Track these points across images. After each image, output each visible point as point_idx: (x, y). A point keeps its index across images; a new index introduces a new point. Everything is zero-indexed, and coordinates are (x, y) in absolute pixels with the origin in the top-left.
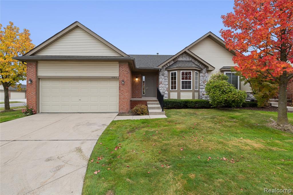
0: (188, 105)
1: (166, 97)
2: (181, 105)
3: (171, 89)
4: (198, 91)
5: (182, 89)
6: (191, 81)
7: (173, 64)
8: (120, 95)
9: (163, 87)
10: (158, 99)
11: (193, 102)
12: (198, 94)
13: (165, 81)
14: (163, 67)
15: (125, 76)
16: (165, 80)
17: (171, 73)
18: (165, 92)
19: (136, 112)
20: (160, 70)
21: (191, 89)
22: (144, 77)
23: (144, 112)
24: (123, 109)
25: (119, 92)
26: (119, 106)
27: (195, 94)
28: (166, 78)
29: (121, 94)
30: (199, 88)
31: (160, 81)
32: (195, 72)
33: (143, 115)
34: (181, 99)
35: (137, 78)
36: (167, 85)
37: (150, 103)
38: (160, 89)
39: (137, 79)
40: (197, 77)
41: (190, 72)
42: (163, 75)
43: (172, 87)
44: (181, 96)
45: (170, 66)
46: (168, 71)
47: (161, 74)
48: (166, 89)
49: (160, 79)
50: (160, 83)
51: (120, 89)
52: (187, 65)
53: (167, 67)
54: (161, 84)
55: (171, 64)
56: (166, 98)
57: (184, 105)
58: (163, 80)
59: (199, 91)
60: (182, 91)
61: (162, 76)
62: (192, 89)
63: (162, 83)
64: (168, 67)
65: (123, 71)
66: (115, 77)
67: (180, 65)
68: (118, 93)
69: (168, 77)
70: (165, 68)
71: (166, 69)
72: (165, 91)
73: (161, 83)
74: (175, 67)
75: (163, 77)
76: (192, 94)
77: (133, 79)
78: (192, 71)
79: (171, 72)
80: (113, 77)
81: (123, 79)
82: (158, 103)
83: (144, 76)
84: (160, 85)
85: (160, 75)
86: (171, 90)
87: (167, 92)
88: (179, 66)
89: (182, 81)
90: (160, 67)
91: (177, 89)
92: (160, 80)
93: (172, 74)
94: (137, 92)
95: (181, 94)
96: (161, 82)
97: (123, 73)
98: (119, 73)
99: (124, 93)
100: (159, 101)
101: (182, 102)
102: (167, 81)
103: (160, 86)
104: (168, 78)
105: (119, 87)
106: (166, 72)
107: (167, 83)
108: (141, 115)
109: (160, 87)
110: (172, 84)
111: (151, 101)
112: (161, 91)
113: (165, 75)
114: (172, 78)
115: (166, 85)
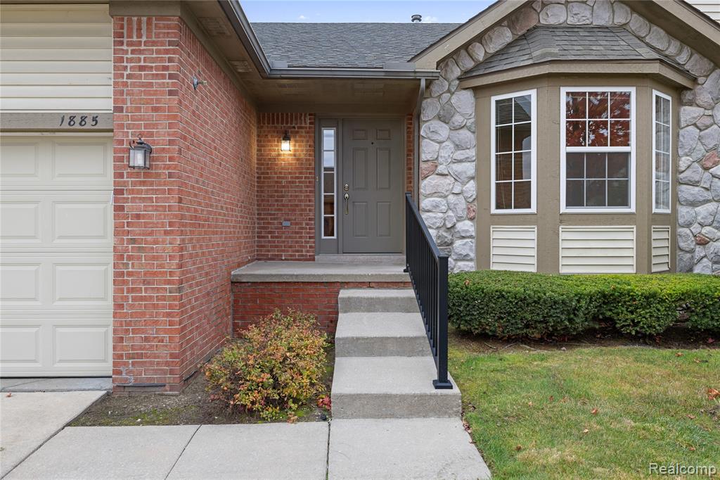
0: (623, 317)
1: (465, 258)
2: (570, 320)
3: (498, 207)
4: (671, 220)
5: (568, 204)
6: (628, 154)
7: (510, 45)
8: (119, 256)
9: (443, 190)
10: (413, 276)
11: (662, 301)
12: (665, 235)
13: (459, 155)
14: (442, 63)
15: (155, 109)
16: (458, 147)
17: (497, 102)
18: (460, 226)
19: (231, 394)
20: (429, 83)
21: (625, 203)
22: (329, 137)
23: (292, 390)
24: (141, 356)
25: (116, 233)
26: (115, 331)
27: (654, 236)
28: (465, 135)
29: (133, 241)
30: (676, 200)
31: (423, 157)
32: (655, 93)
33: (287, 420)
34: (563, 271)
35: (286, 138)
36: (473, 178)
37: (360, 300)
38: (425, 203)
39: (286, 147)
40: (667, 130)
41: (621, 94)
42: (444, 118)
43: (502, 191)
44: (562, 253)
45: (490, 59)
46: (476, 89)
47: (429, 109)
48: (463, 205)
49: (424, 143)
50: (423, 166)
51: (118, 209)
52: (600, 48)
53: (470, 64)
54: (433, 172)
55: (493, 48)
56: (461, 266)
57: (595, 318)
58: (447, 151)
59: (676, 219)
60: (565, 219)
61: (436, 125)
62: (633, 209)
63: (441, 169)
64: (478, 65)
65: (142, 68)
66: (83, 119)
67: (556, 50)
68: (110, 240)
69: (479, 128)
70: (457, 72)
71: (465, 76)
72: (460, 219)
73: (433, 170)
74: (523, 62)
75: (444, 131)
76: (633, 236)
77: (261, 146)
78: (632, 91)
79: (494, 99)
80: (72, 118)
81: (141, 134)
82: (410, 299)
83: (329, 126)
84: (424, 183)
85: (423, 118)
86: (494, 210)
87: (468, 223)
88: (550, 54)
89: (568, 154)
90: (427, 64)
91: (533, 209)
92: (428, 150)
93: (503, 107)
94: (287, 224)
95: (562, 236)
96: (435, 163)
97: (143, 85)
98: (116, 84)
99: (151, 234)
100: (418, 284)
101: (580, 297)
102: (472, 153)
103: (427, 185)
104: (478, 139)
105: (117, 192)
106: (464, 101)
107: (470, 168)
108: (264, 420)
109: (427, 196)
110: (503, 171)
111: (369, 285)
112: (431, 220)
113: (458, 119)
114: (503, 135)
115: (464, 184)
